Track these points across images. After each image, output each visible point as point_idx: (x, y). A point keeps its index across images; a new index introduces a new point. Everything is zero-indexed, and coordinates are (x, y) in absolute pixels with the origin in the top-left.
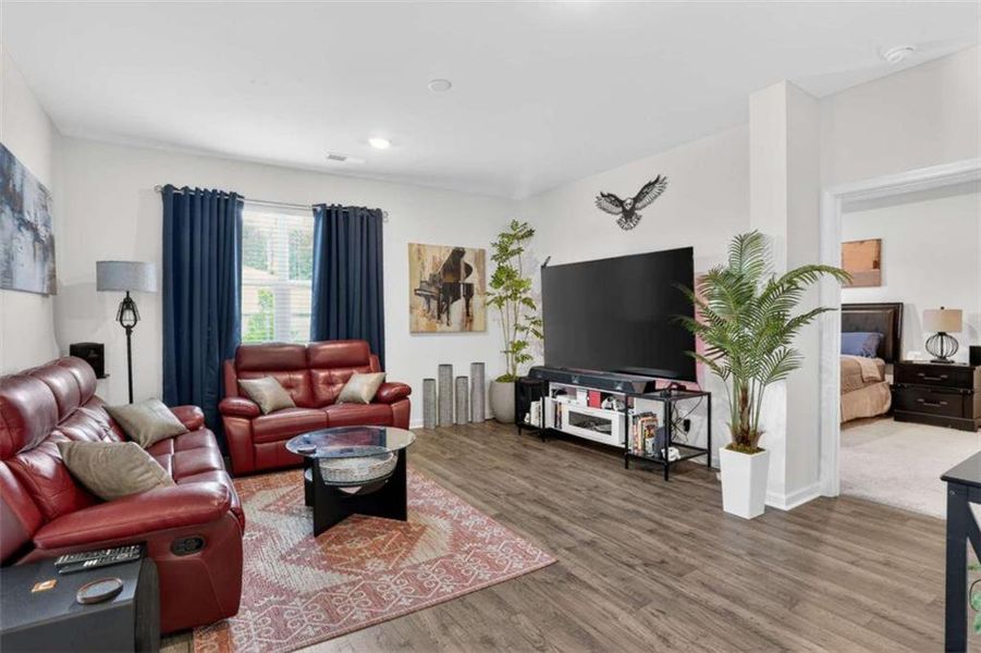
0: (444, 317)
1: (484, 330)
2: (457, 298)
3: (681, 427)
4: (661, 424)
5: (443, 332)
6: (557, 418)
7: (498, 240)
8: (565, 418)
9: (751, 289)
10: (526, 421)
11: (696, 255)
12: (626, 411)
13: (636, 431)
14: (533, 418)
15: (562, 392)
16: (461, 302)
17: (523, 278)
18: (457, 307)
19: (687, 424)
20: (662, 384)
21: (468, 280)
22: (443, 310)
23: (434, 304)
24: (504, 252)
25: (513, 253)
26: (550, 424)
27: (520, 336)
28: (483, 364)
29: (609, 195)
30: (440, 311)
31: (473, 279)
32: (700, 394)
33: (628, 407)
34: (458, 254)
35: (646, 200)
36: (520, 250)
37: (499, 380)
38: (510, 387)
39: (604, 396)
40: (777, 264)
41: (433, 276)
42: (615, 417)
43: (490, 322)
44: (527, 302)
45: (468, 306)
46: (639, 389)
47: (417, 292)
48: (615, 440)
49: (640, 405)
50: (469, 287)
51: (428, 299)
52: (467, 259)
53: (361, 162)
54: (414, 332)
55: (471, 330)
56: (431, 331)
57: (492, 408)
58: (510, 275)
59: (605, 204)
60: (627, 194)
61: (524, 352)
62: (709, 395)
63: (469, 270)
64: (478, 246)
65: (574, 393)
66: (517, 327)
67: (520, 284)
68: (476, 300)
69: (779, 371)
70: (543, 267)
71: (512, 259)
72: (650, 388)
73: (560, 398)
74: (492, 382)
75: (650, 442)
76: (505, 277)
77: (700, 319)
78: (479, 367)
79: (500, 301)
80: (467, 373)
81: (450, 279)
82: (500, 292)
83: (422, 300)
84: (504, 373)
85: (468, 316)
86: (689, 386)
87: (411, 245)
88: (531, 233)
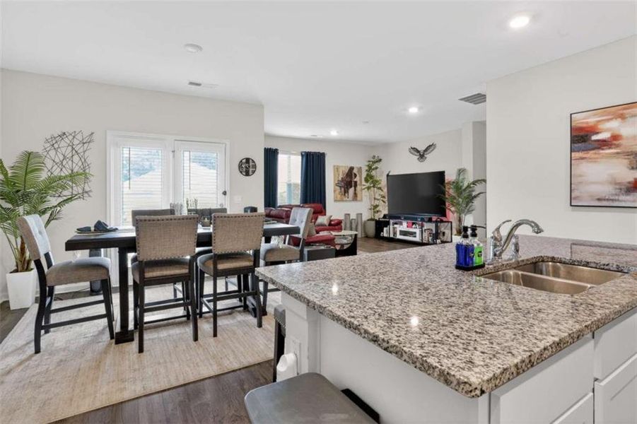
0: (347, 195)
1: (361, 200)
2: (351, 187)
3: (441, 234)
4: (434, 232)
5: (346, 201)
6: (395, 233)
7: (367, 164)
8: (398, 233)
9: (461, 187)
10: (381, 235)
11: (446, 174)
12: (422, 228)
13: (426, 235)
14: (385, 234)
15: (396, 224)
16: (353, 188)
17: (378, 179)
18: (351, 191)
19: (444, 233)
20: (434, 218)
21: (355, 180)
22: (346, 192)
23: (343, 189)
24: (370, 168)
25: (374, 169)
26: (392, 236)
27: (377, 202)
28: (361, 214)
29: (414, 148)
30: (345, 192)
31: (357, 179)
32: (448, 222)
33: (422, 226)
34: (351, 169)
35: (429, 151)
36: (377, 168)
37: (368, 220)
38: (373, 223)
39: (413, 224)
40: (470, 178)
41: (342, 178)
42: (418, 231)
43: (363, 197)
44: (380, 188)
45: (355, 190)
46: (426, 220)
47: (336, 185)
48: (417, 239)
49: (427, 226)
50: (356, 182)
51: (340, 187)
52: (355, 171)
53: (322, 137)
54: (335, 201)
55: (356, 200)
56: (342, 200)
57: (365, 232)
58: (372, 177)
59: (412, 151)
60: (422, 148)
61: (377, 209)
62: (451, 222)
63: (355, 176)
64: (359, 166)
65: (401, 224)
66: (375, 199)
67: (377, 181)
68: (359, 188)
69: (469, 212)
70: (388, 175)
71: (373, 172)
72: (430, 220)
73: (395, 226)
74: (365, 222)
75: (430, 238)
76: (369, 178)
77: (447, 196)
78: (360, 215)
79: (369, 188)
80: (355, 218)
81: (348, 179)
82: (368, 185)
83: (338, 188)
84: (370, 218)
85: (355, 194)
86: (444, 219)
87: (334, 166)
88: (380, 160)
